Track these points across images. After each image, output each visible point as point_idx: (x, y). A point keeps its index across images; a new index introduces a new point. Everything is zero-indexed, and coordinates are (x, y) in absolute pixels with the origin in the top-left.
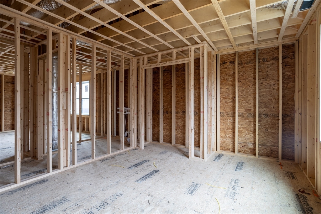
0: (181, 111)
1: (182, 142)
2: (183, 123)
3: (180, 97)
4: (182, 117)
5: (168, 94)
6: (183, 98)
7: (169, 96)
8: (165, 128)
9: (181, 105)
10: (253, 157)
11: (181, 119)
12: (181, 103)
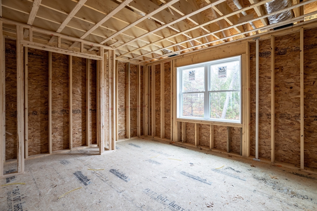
0: (59, 110)
1: (61, 147)
2: (62, 123)
3: (58, 93)
4: (61, 117)
5: (36, 88)
6: (62, 95)
7: (39, 90)
8: (31, 135)
9: (59, 103)
10: (127, 139)
11: (59, 120)
12: (59, 100)
